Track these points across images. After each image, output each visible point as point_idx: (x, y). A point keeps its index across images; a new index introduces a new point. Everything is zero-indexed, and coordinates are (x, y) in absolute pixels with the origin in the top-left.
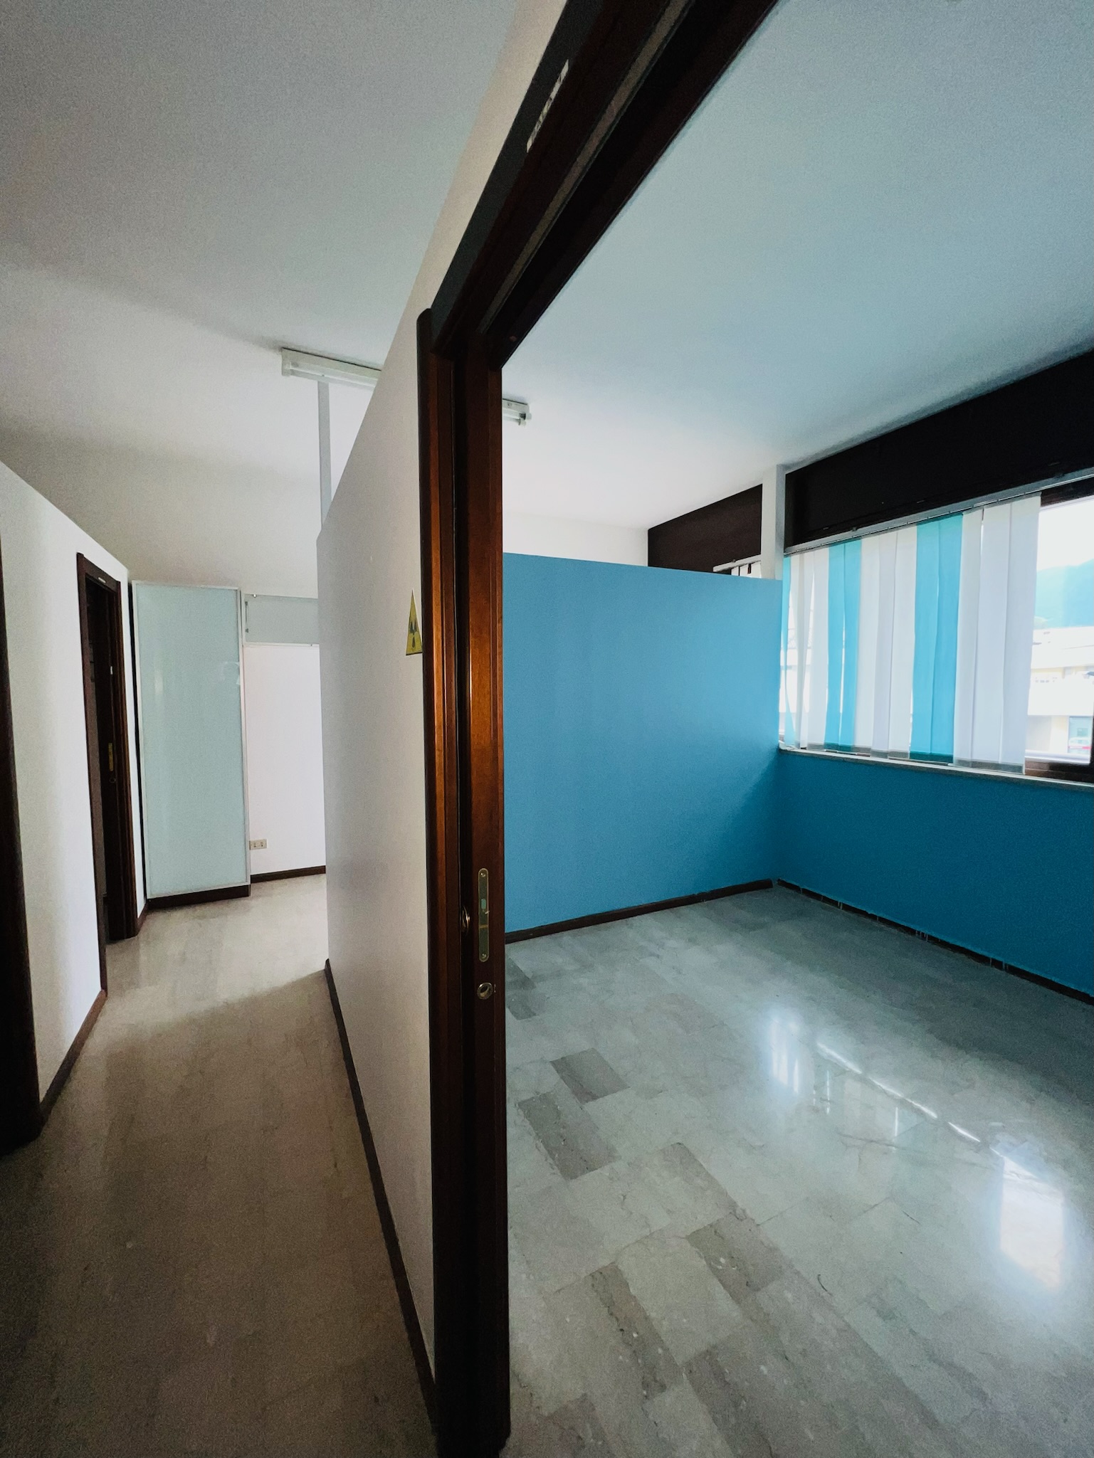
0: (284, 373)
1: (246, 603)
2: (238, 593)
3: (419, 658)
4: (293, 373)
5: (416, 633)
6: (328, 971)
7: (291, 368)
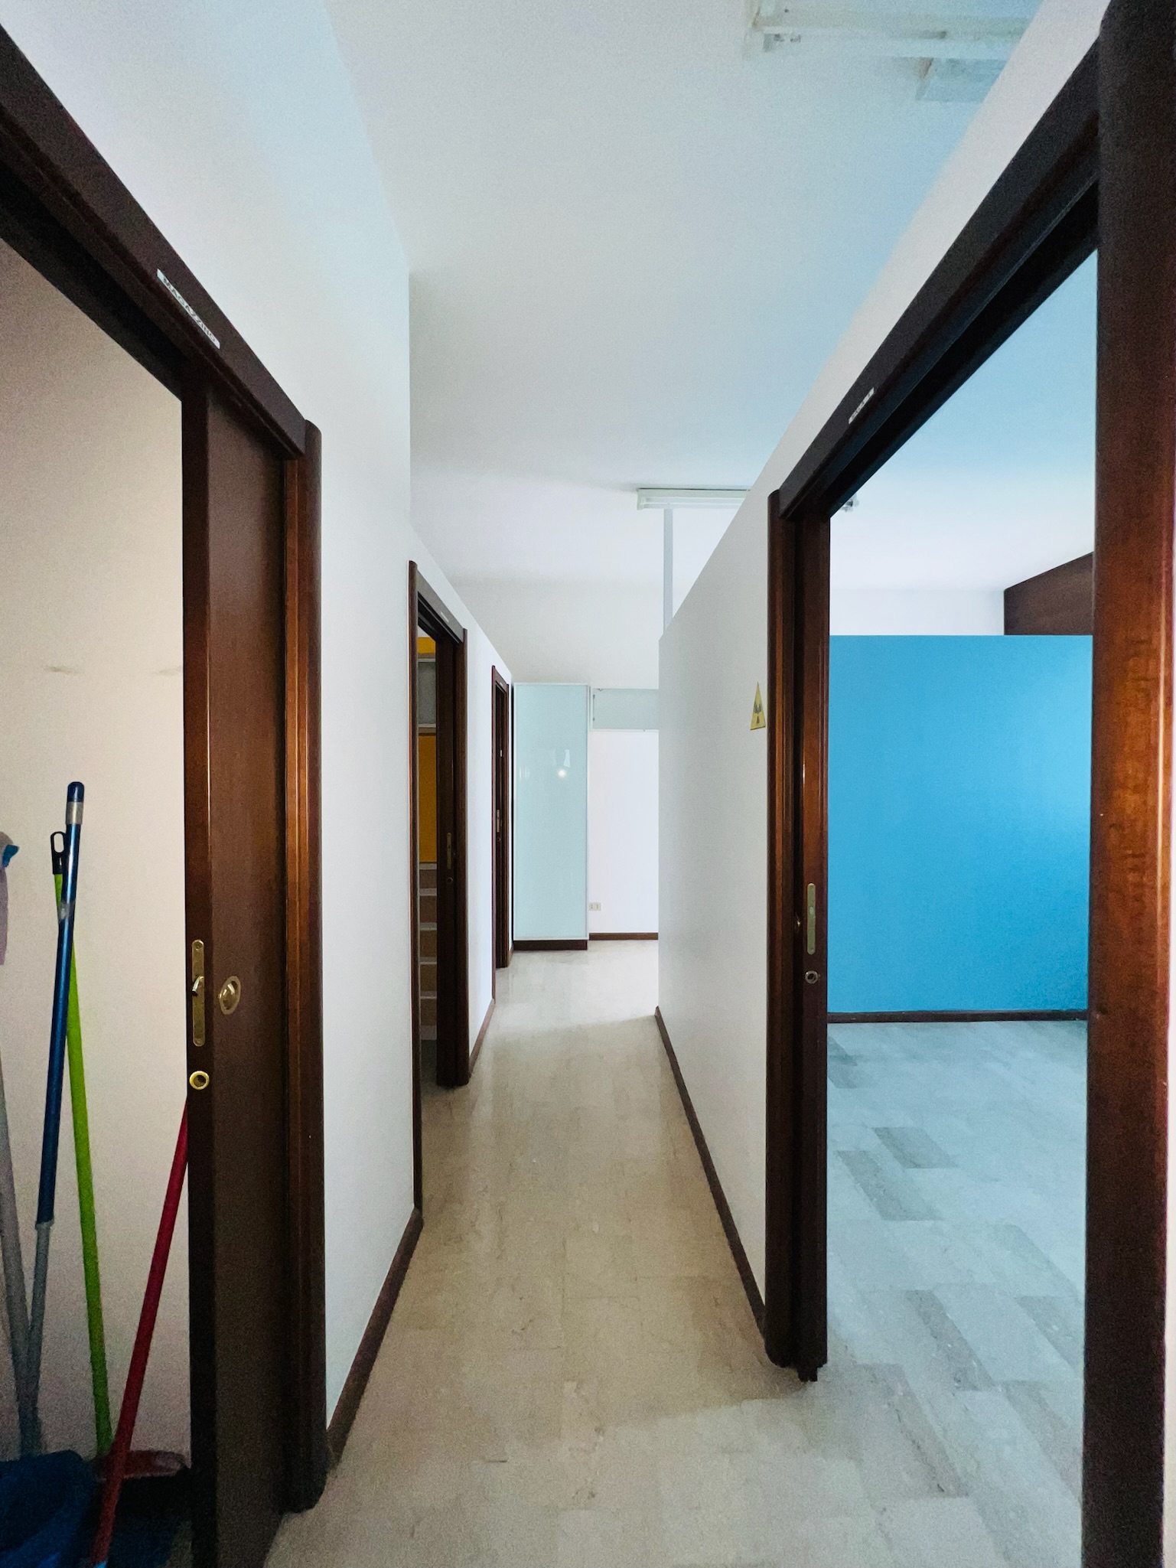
0: (639, 507)
1: (594, 696)
2: (588, 688)
3: (764, 733)
4: (646, 506)
5: (760, 713)
6: (658, 1018)
7: (645, 503)
